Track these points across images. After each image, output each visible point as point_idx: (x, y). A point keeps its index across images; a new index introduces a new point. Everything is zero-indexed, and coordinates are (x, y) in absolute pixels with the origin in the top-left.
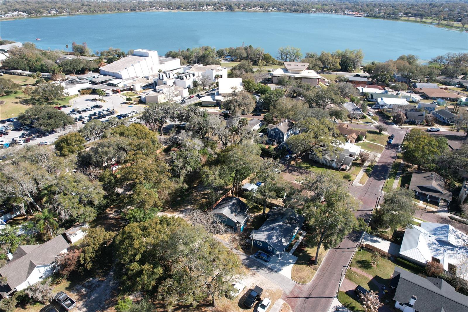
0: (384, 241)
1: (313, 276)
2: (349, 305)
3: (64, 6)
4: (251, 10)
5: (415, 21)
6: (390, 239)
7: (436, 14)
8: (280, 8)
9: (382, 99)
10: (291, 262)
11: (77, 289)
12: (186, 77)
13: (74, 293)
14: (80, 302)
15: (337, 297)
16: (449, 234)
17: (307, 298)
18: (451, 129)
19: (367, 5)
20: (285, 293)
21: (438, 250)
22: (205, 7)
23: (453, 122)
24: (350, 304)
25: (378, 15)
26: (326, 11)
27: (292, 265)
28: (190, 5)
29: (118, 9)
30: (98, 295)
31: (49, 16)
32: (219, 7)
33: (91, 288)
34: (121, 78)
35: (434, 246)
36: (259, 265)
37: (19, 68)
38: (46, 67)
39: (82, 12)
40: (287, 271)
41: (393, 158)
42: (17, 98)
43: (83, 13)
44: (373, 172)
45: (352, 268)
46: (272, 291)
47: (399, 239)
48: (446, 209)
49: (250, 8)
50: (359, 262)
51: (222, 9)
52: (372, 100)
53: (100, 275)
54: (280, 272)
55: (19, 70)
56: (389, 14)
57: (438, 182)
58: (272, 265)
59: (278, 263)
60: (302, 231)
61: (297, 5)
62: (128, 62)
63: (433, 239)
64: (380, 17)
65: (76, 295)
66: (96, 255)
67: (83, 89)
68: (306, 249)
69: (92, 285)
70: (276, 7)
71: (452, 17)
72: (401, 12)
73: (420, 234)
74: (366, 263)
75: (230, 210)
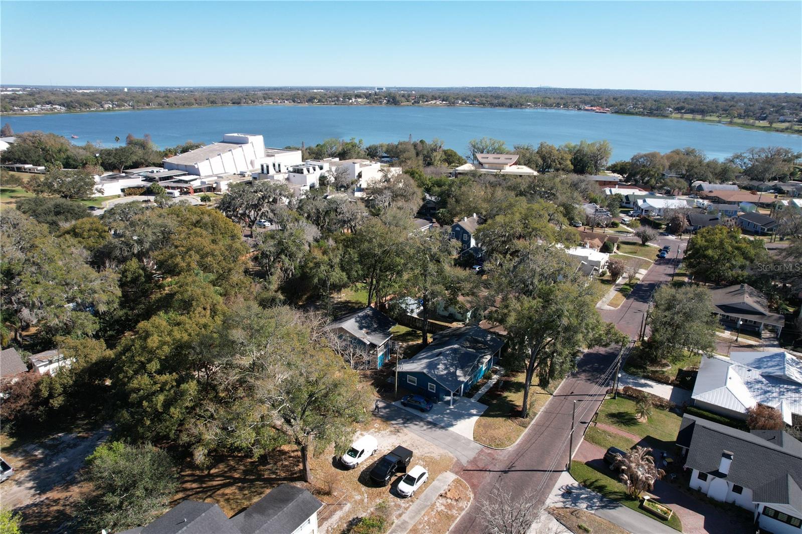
0: (660, 385)
1: (518, 436)
2: (593, 482)
3: (127, 98)
4: (427, 105)
5: (694, 119)
6: (672, 381)
7: (726, 110)
8: (475, 101)
9: (645, 201)
10: (475, 413)
11: (25, 451)
12: (309, 171)
13: (17, 457)
14: (24, 471)
15: (568, 470)
16: (786, 365)
17: (505, 472)
18: (770, 241)
19: (615, 99)
20: (458, 463)
21: (769, 392)
22: (354, 100)
23: (771, 230)
24: (596, 481)
25: (632, 110)
26: (551, 106)
27: (475, 418)
28: (329, 97)
29: (213, 102)
30: (67, 461)
31: (100, 111)
32: (376, 99)
33: (54, 450)
34: (199, 175)
35: (759, 386)
36: (408, 417)
37: (28, 161)
38: (74, 160)
39: (152, 105)
40: (466, 427)
41: (670, 275)
42: (12, 197)
43: (156, 107)
44: (632, 292)
45: (598, 425)
46: (432, 458)
47: (689, 379)
48: (776, 343)
49: (427, 101)
50: (612, 415)
51: (381, 103)
52: (627, 205)
53: (83, 429)
54: (451, 429)
55: (28, 164)
56: (651, 109)
57: (755, 299)
58: (435, 417)
59: (447, 414)
60: (497, 368)
61: (503, 98)
62: (212, 151)
63: (756, 374)
64: (636, 114)
65: (20, 461)
66: (75, 382)
67: (129, 188)
68: (506, 394)
69: (60, 444)
70: (468, 100)
71: (752, 114)
72: (669, 107)
73: (730, 367)
74: (626, 417)
75: (357, 324)
